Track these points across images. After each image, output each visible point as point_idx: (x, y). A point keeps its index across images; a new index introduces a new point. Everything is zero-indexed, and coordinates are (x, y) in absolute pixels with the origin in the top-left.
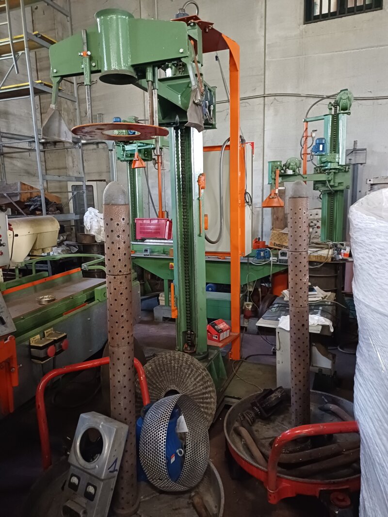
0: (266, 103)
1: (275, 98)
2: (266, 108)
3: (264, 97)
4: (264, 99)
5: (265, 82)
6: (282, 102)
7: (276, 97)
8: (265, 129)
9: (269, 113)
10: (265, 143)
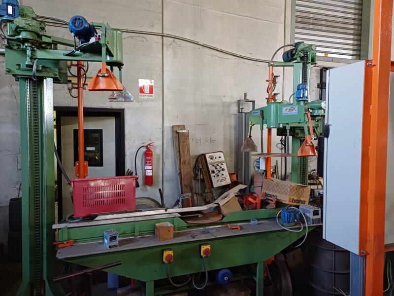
0: (164, 43)
1: (174, 40)
2: (164, 48)
3: (162, 36)
4: (163, 39)
5: (163, 21)
6: (180, 46)
7: (176, 40)
8: (164, 70)
9: (168, 53)
10: (164, 84)
